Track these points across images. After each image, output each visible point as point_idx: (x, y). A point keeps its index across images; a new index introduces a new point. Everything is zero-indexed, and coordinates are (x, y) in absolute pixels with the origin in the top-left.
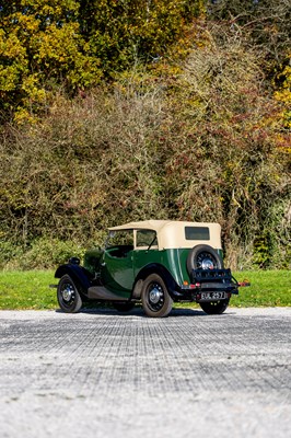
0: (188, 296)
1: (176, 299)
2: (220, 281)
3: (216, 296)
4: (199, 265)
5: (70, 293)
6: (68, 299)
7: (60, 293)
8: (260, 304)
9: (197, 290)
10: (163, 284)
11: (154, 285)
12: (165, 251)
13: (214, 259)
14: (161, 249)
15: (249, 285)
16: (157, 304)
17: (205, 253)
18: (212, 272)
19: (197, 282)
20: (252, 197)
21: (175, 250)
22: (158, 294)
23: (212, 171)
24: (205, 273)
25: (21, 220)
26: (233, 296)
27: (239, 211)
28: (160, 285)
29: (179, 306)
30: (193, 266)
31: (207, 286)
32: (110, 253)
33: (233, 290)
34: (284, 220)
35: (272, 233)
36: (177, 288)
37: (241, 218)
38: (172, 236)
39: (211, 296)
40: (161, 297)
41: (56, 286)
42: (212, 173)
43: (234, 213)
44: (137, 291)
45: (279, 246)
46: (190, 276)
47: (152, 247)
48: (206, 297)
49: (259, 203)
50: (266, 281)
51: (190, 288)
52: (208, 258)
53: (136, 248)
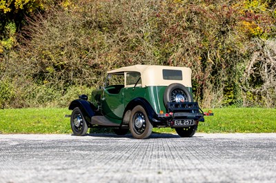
0: (163, 122)
1: (155, 125)
2: (189, 111)
3: (186, 123)
4: (173, 99)
5: (79, 121)
6: (78, 126)
7: (72, 121)
8: (224, 131)
9: (171, 118)
10: (145, 113)
11: (139, 114)
12: (146, 87)
13: (185, 95)
14: (144, 86)
15: (212, 114)
16: (141, 129)
17: (178, 90)
18: (183, 104)
19: (171, 111)
20: (222, 57)
21: (155, 87)
22: (142, 121)
23: (193, 39)
24: (177, 105)
25: (60, 73)
26: (200, 123)
27: (213, 67)
28: (143, 114)
29: (157, 130)
30: (168, 99)
31: (179, 114)
32: (108, 91)
33: (200, 118)
34: (245, 74)
35: (237, 83)
36: (156, 116)
37: (214, 73)
38: (152, 76)
39: (183, 122)
40: (144, 123)
41: (70, 116)
42: (193, 40)
43: (209, 69)
44: (127, 119)
45: (242, 92)
46: (166, 107)
47: (138, 85)
48: (178, 123)
49: (227, 61)
50: (230, 115)
51: (165, 116)
52: (181, 93)
53: (126, 86)
